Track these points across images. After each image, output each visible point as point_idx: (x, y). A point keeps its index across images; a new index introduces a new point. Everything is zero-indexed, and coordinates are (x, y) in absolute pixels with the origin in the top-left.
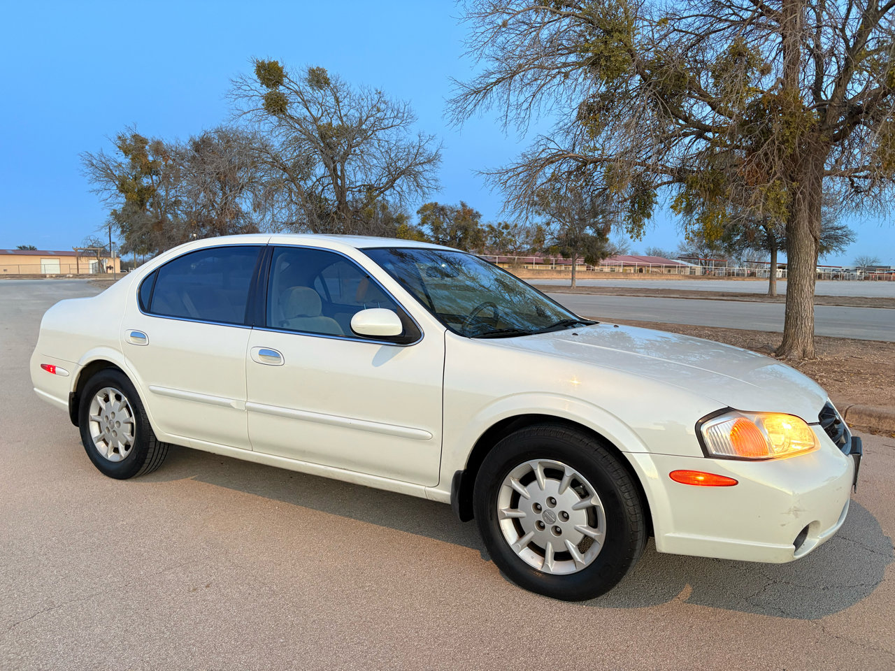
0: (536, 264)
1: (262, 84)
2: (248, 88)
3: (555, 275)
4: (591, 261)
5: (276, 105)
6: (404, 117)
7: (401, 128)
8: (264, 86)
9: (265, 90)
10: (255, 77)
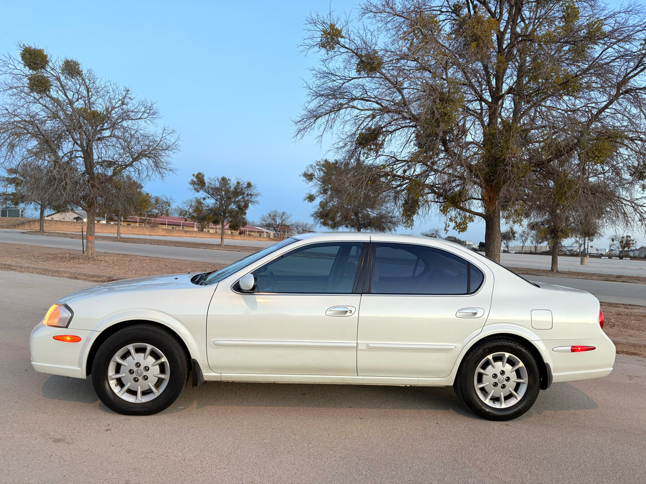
0: (168, 225)
1: (25, 66)
2: (13, 67)
3: (183, 234)
4: (233, 227)
5: (40, 85)
6: (150, 112)
7: (148, 122)
8: (27, 67)
9: (28, 71)
10: (20, 59)
